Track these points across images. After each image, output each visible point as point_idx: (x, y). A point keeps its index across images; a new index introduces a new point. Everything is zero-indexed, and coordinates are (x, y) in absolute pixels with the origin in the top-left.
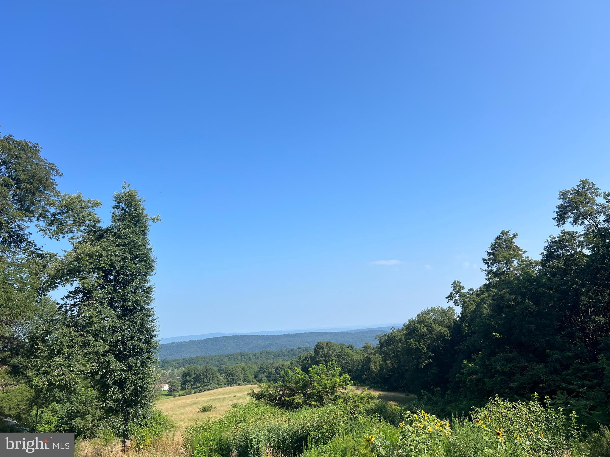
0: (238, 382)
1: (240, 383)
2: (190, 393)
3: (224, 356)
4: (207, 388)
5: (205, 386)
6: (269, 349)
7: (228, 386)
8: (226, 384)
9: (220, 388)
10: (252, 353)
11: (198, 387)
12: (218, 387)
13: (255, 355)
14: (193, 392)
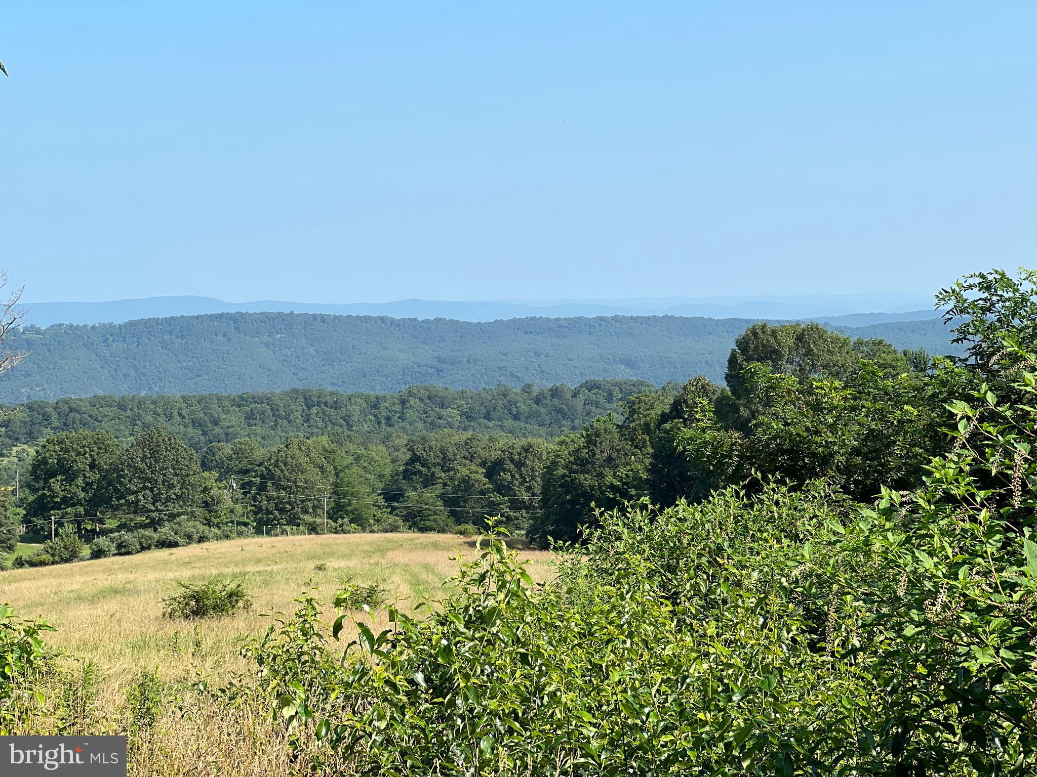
0: (308, 518)
1: (318, 520)
2: (71, 556)
3: (226, 403)
4: (156, 536)
5: (145, 526)
6: (438, 384)
7: (259, 532)
8: (246, 524)
9: (218, 538)
10: (360, 396)
11: (111, 531)
12: (211, 535)
13: (375, 406)
14: (86, 551)
